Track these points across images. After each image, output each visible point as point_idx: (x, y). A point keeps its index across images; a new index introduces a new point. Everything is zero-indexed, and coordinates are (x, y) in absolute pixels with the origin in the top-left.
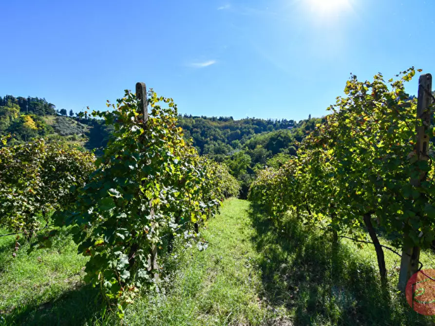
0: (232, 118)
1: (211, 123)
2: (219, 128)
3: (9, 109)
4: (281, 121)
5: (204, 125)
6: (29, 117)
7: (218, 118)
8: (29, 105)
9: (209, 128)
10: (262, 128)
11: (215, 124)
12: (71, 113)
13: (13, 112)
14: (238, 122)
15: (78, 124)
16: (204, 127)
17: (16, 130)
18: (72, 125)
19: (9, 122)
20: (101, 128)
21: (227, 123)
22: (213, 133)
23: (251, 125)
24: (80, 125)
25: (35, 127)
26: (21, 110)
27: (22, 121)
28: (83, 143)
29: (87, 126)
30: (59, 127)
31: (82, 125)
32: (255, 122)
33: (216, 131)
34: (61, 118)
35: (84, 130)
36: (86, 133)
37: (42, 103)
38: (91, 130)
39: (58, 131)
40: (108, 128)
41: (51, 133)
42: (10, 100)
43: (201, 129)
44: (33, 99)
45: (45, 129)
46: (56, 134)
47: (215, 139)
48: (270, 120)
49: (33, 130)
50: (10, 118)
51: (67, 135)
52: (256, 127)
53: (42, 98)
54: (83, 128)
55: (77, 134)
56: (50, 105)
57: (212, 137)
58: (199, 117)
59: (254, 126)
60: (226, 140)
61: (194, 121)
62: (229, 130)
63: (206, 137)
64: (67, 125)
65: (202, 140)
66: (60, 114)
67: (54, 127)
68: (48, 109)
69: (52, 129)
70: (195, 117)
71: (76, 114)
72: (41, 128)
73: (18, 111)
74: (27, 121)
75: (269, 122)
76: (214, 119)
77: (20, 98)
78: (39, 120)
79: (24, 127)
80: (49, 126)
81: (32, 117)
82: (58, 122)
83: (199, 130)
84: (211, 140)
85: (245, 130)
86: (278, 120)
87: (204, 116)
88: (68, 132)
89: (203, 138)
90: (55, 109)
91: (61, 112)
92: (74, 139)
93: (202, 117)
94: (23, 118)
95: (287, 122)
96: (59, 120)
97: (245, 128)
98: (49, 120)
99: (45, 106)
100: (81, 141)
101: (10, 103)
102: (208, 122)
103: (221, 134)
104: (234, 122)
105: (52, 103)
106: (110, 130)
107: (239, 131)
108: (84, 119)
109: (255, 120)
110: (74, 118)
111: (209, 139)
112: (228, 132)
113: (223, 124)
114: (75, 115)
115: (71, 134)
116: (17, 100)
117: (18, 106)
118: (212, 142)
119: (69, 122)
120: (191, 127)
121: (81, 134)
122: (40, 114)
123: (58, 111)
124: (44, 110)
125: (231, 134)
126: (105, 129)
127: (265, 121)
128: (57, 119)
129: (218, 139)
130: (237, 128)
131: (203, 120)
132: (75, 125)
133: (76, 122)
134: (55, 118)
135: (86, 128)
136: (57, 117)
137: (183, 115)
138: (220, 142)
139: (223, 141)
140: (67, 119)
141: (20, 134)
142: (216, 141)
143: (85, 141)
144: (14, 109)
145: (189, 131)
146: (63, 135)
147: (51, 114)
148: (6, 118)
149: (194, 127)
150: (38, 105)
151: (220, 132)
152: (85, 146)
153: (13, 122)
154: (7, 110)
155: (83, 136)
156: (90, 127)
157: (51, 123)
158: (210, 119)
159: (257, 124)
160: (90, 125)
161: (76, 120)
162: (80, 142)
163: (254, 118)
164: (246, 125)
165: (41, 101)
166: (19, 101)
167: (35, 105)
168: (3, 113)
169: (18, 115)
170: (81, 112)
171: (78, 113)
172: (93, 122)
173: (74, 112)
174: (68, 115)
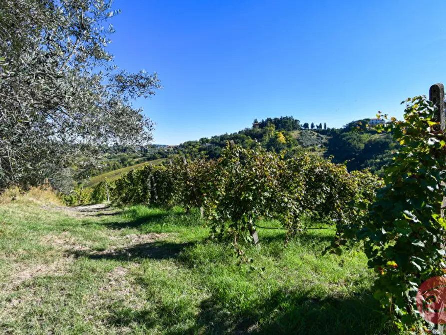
3: (269, 128)
6: (281, 133)
8: (284, 124)
12: (312, 126)
13: (271, 130)
15: (318, 136)
18: (313, 137)
19: (268, 138)
20: (340, 137)
24: (320, 136)
25: (284, 141)
26: (276, 129)
27: (276, 137)
28: (321, 154)
29: (326, 136)
30: (303, 139)
31: (321, 136)
34: (304, 131)
35: (323, 141)
36: (325, 144)
37: (290, 121)
38: (329, 140)
39: (301, 143)
40: (347, 137)
41: (296, 145)
42: (269, 122)
44: (284, 118)
45: (292, 142)
46: (299, 146)
49: (283, 144)
50: (269, 135)
51: (308, 146)
53: (291, 116)
54: (322, 138)
55: (317, 145)
56: (296, 121)
64: (309, 137)
66: (303, 128)
67: (298, 140)
68: (295, 125)
69: (297, 142)
71: (317, 126)
72: (288, 142)
73: (274, 129)
74: (280, 137)
77: (275, 119)
78: (288, 134)
79: (278, 142)
80: (295, 139)
81: (283, 133)
82: (301, 135)
88: (309, 144)
90: (300, 124)
91: (304, 126)
92: (314, 150)
94: (276, 135)
96: (303, 134)
98: (295, 134)
99: (292, 123)
100: (320, 151)
101: (269, 124)
105: (297, 119)
106: (349, 139)
108: (323, 130)
110: (314, 130)
114: (316, 128)
115: (311, 145)
116: (273, 121)
117: (274, 125)
119: (310, 134)
121: (320, 145)
122: (289, 130)
123: (301, 126)
124: (291, 126)
126: (344, 139)
128: (300, 133)
132: (315, 137)
133: (316, 134)
134: (299, 132)
135: (325, 138)
136: (301, 131)
140: (309, 132)
141: (274, 147)
143: (324, 152)
144: (272, 128)
146: (305, 147)
147: (296, 129)
148: (266, 136)
153: (270, 138)
154: (267, 129)
155: (321, 147)
156: (329, 138)
157: (296, 137)
160: (329, 136)
161: (316, 132)
162: (319, 154)
165: (289, 119)
166: (275, 121)
167: (286, 122)
168: (265, 133)
169: (274, 132)
170: (321, 124)
171: (319, 125)
172: (333, 132)
173: (315, 125)
174: (310, 128)
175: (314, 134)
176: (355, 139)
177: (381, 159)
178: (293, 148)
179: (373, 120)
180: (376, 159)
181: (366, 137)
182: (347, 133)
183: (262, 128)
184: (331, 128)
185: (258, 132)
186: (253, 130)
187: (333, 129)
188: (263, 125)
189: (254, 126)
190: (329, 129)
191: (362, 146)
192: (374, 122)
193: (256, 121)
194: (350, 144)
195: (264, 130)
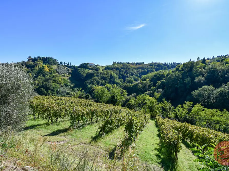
0: (143, 63)
1: (131, 66)
2: (135, 69)
3: (38, 63)
4: (172, 63)
5: (127, 67)
6: (46, 66)
7: (136, 63)
8: (46, 61)
9: (129, 69)
10: (160, 68)
11: (133, 66)
12: (65, 64)
13: (40, 64)
14: (147, 65)
15: (67, 69)
16: (127, 68)
17: (41, 72)
19: (38, 68)
20: (77, 70)
21: (140, 66)
22: (131, 71)
23: (154, 67)
24: (68, 69)
26: (43, 63)
27: (43, 68)
28: (68, 78)
30: (59, 70)
31: (69, 69)
32: (156, 65)
33: (133, 70)
34: (60, 65)
36: (70, 73)
39: (58, 72)
40: (79, 70)
41: (55, 73)
42: (39, 59)
43: (125, 69)
44: (48, 58)
45: (53, 71)
46: (57, 74)
47: (132, 75)
48: (165, 63)
49: (48, 72)
50: (39, 67)
51: (61, 74)
52: (156, 68)
53: (52, 57)
54: (69, 70)
55: (66, 73)
56: (56, 60)
57: (130, 74)
58: (125, 63)
59: (156, 67)
60: (138, 75)
61: (122, 65)
62: (140, 70)
63: (127, 74)
65: (125, 75)
66: (60, 64)
67: (56, 70)
68: (55, 62)
70: (123, 63)
71: (67, 64)
72: (51, 71)
73: (42, 63)
74: (45, 68)
75: (165, 64)
76: (133, 64)
77: (43, 58)
78: (51, 67)
79: (44, 71)
81: (47, 66)
82: (58, 68)
83: (124, 70)
84: (130, 75)
85: (149, 69)
86: (171, 63)
87: (128, 62)
88: (62, 73)
89: (126, 74)
90: (58, 62)
92: (64, 76)
93: (127, 63)
94: (44, 66)
95: (176, 64)
96: (59, 67)
97: (150, 68)
98: (55, 67)
99: (53, 61)
100: (67, 76)
101: (39, 60)
102: (130, 66)
103: (135, 72)
104: (145, 65)
106: (80, 71)
107: (146, 70)
108: (70, 66)
109: (156, 64)
110: (66, 66)
111: (128, 75)
112: (140, 71)
113: (138, 66)
114: (66, 64)
115: (63, 73)
116: (42, 58)
117: (42, 61)
118: (130, 76)
119: (63, 68)
120: (120, 69)
121: (68, 73)
122: (51, 65)
123: (59, 63)
124: (53, 62)
125: (142, 72)
127: (163, 64)
128: (58, 67)
129: (134, 74)
130: (145, 68)
131: (127, 64)
132: (65, 69)
133: (66, 68)
134: (57, 66)
136: (58, 66)
137: (117, 62)
138: (135, 76)
139: (137, 76)
140: (63, 66)
141: (42, 74)
142: (132, 76)
143: (69, 77)
144: (41, 62)
145: (118, 71)
147: (56, 64)
148: (37, 67)
149: (122, 68)
150: (50, 60)
151: (135, 71)
152: (69, 79)
153: (40, 68)
154: (37, 63)
155: (68, 74)
156: (72, 70)
158: (131, 64)
159: (157, 66)
160: (72, 69)
161: (66, 67)
163: (156, 62)
164: (151, 67)
165: (51, 59)
166: (43, 59)
167: (49, 60)
168: (36, 65)
169: (42, 65)
170: (69, 63)
171: (68, 63)
172: (74, 67)
173: (66, 63)
174: (63, 64)
175: (65, 68)
176: (82, 72)
177: (91, 80)
178: (53, 75)
179: (90, 64)
180: (89, 80)
181: (87, 71)
182: (80, 69)
183: (34, 62)
184: (73, 65)
185: (31, 64)
186: (28, 63)
187: (74, 66)
188: (35, 60)
189: (29, 60)
190: (72, 66)
191: (85, 75)
192: (91, 64)
193: (30, 57)
194: (80, 74)
195: (35, 63)
